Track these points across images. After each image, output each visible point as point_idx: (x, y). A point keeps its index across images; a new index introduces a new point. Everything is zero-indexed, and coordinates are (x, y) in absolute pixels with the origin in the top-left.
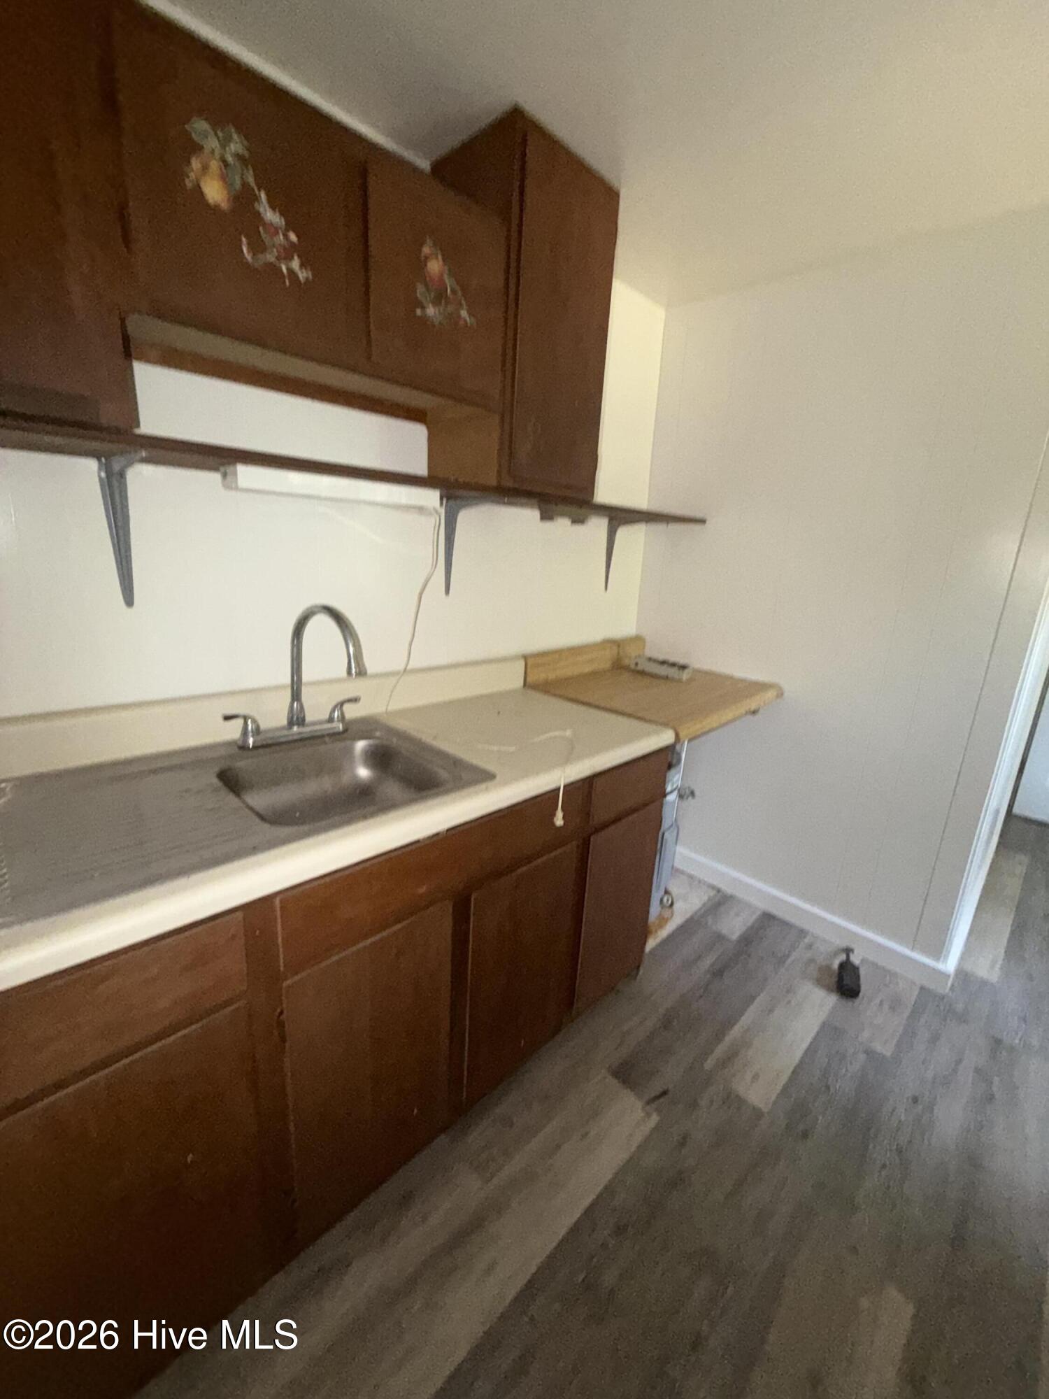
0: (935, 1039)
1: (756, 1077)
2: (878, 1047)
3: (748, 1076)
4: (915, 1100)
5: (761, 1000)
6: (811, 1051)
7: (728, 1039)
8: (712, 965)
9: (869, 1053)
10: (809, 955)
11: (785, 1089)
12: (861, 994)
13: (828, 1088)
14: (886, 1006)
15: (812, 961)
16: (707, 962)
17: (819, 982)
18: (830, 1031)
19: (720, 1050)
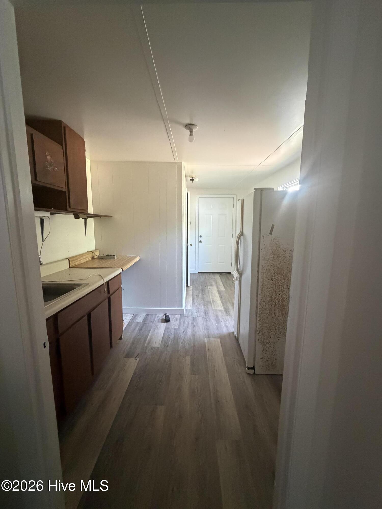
0: (184, 322)
1: (156, 343)
2: (176, 327)
3: (154, 343)
4: (184, 332)
5: (152, 330)
6: (164, 333)
7: (148, 339)
8: (139, 329)
9: (175, 329)
10: (158, 318)
11: (162, 342)
12: (170, 321)
13: (169, 337)
14: (175, 320)
15: (159, 319)
16: (137, 329)
17: (162, 322)
18: (167, 329)
19: (147, 342)
